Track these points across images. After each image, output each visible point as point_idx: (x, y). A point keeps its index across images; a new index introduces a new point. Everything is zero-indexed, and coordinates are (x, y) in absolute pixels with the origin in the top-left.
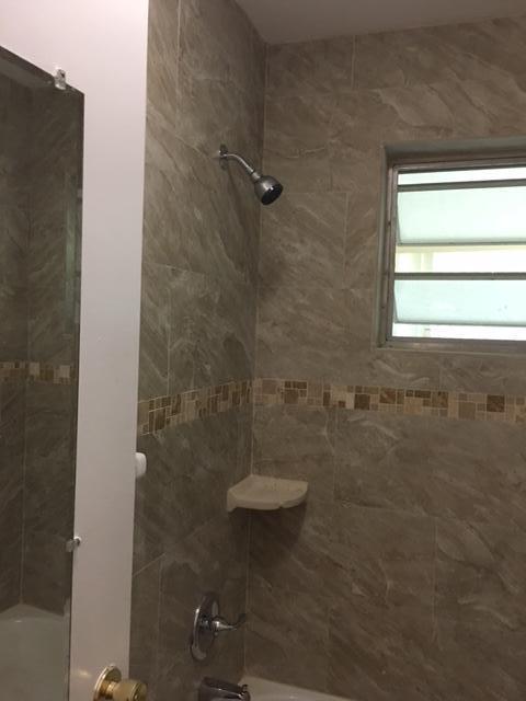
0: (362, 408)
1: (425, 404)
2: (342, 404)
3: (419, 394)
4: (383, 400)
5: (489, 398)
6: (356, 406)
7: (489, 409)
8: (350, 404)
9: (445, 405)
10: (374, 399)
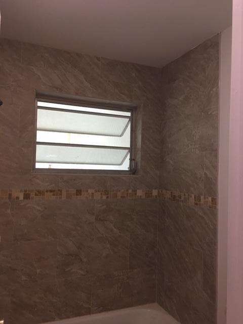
0: (27, 199)
1: (53, 195)
2: (18, 198)
3: (51, 191)
4: (36, 195)
5: (77, 190)
6: (24, 198)
7: (77, 195)
8: (21, 198)
9: (61, 194)
10: (32, 195)
